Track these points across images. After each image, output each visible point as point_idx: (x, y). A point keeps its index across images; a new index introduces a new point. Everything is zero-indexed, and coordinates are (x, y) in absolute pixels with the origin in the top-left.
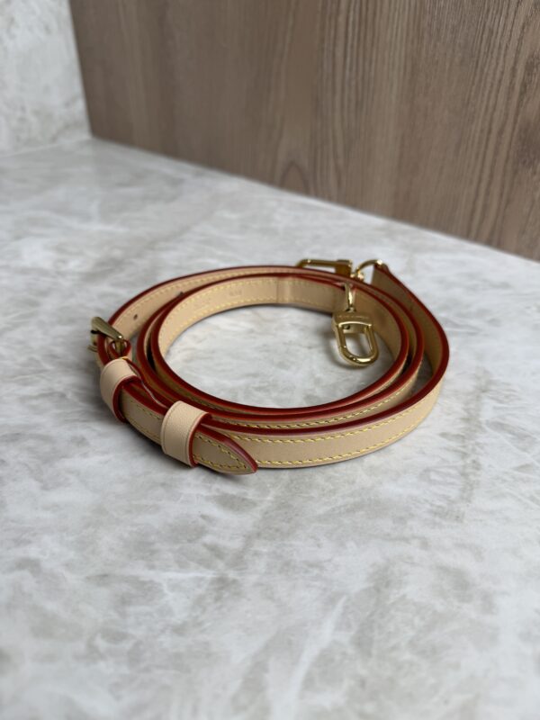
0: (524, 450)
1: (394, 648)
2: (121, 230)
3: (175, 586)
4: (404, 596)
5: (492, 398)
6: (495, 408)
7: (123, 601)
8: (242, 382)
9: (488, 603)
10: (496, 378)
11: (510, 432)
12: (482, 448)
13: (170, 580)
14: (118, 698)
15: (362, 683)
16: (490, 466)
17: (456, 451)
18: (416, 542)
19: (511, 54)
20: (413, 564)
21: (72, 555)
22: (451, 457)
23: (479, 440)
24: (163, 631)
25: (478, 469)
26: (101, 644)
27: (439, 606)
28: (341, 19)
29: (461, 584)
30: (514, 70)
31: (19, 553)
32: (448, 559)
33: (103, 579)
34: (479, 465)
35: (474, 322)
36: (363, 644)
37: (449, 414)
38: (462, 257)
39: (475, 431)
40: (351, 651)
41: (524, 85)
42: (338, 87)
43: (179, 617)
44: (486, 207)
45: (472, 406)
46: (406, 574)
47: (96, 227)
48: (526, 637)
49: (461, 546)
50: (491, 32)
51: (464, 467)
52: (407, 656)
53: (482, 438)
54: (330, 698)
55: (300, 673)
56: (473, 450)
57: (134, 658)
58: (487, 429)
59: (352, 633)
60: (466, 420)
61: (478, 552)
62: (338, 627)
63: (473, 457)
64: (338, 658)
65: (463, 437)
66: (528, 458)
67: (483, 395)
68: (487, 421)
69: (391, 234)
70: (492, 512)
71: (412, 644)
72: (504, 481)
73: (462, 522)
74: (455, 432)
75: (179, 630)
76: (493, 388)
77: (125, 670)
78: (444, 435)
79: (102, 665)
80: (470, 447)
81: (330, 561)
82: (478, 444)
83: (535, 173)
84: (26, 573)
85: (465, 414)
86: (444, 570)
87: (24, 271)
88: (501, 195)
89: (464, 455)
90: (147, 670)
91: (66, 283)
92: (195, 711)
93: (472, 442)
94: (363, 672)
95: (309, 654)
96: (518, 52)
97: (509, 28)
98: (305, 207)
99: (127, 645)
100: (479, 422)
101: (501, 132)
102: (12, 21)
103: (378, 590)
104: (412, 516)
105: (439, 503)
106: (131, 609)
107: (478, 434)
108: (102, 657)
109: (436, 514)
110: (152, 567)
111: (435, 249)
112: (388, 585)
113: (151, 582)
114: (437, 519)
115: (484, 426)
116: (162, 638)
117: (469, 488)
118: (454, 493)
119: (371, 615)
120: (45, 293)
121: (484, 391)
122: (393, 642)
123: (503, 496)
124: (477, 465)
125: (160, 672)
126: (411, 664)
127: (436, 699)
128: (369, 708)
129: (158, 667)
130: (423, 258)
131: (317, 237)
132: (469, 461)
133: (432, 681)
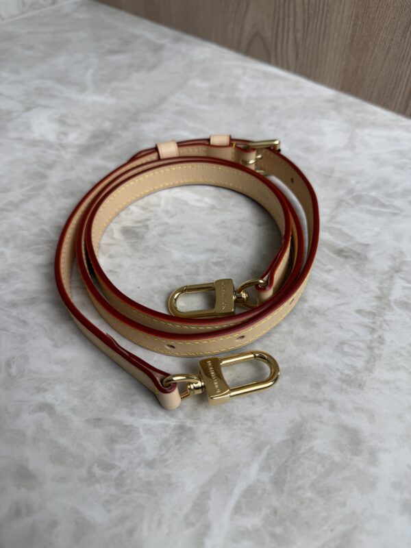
1: (300, 488)
2: (111, 101)
3: (148, 430)
4: (312, 448)
5: (403, 278)
6: (404, 288)
7: (112, 440)
8: (203, 257)
9: (373, 457)
10: (408, 258)
12: (388, 325)
13: (145, 425)
14: (109, 511)
15: (275, 512)
16: (392, 341)
17: (367, 327)
18: (326, 404)
20: (321, 422)
21: (76, 402)
22: (362, 332)
23: (387, 318)
24: (139, 465)
25: (382, 343)
26: (97, 471)
27: (337, 457)
29: (354, 440)
31: (39, 398)
32: (348, 420)
33: (97, 422)
34: (383, 340)
35: (399, 203)
36: (278, 483)
37: (366, 292)
38: (397, 133)
39: (384, 309)
40: (269, 487)
43: (151, 454)
45: (385, 285)
46: (315, 430)
47: (91, 98)
48: (397, 486)
49: (359, 409)
51: (371, 341)
52: (309, 494)
53: (389, 316)
54: (252, 521)
55: (232, 503)
56: (381, 326)
57: (119, 482)
58: (395, 307)
59: (272, 474)
60: (379, 298)
61: (372, 416)
62: (262, 469)
63: (380, 333)
64: (259, 492)
65: (374, 314)
67: (396, 275)
68: (396, 300)
69: (337, 107)
70: (387, 382)
71: (313, 486)
72: (401, 355)
73: (363, 389)
74: (368, 309)
75: (151, 464)
76: (405, 268)
77: (113, 491)
78: (359, 311)
79: (98, 486)
80: (378, 323)
81: (260, 416)
82: (385, 321)
84: (44, 414)
85: (378, 293)
86: (343, 428)
87: (34, 143)
89: (373, 330)
90: (128, 492)
91: (67, 156)
92: (160, 524)
93: (381, 319)
94: (276, 504)
95: (238, 491)
98: (267, 76)
99: (115, 473)
100: (389, 301)
103: (293, 442)
104: (325, 382)
105: (347, 372)
106: (117, 447)
107: (386, 312)
108: (97, 481)
109: (344, 381)
110: (132, 414)
111: (374, 125)
112: (301, 438)
113: (132, 426)
114: (344, 386)
115: (392, 304)
116: (138, 470)
117: (372, 360)
118: (360, 364)
119: (287, 461)
120: (50, 166)
121: (397, 271)
122: (300, 483)
123: (398, 368)
124: (381, 340)
125: (137, 494)
126: (311, 500)
127: (325, 528)
128: (278, 530)
129: (136, 490)
130: (363, 134)
131: (274, 108)
132: (376, 336)
133: (324, 514)
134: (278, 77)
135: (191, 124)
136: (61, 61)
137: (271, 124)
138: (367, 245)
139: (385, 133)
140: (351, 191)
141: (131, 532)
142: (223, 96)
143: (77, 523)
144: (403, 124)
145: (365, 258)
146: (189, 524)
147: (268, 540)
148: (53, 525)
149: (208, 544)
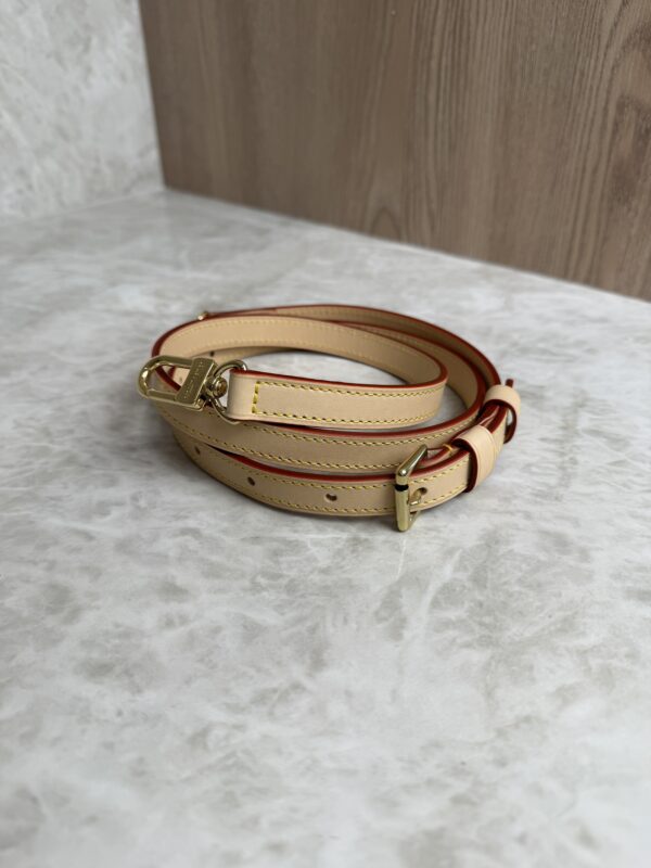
0: (618, 450)
1: (505, 583)
2: (216, 278)
3: (316, 543)
5: (589, 412)
6: (592, 419)
7: (276, 554)
9: (584, 555)
11: (605, 437)
12: (579, 449)
13: (312, 539)
14: (282, 614)
15: (480, 605)
16: (586, 462)
17: (554, 451)
18: (519, 515)
19: (603, 95)
20: (518, 529)
21: (225, 525)
22: (549, 456)
23: (576, 443)
24: (312, 572)
25: (575, 464)
26: (262, 581)
27: (543, 557)
28: (434, 64)
29: (562, 543)
30: (606, 110)
31: (180, 524)
32: (548, 526)
33: (256, 540)
34: (576, 461)
35: (572, 351)
36: (479, 580)
37: (548, 424)
38: (559, 295)
39: (572, 437)
40: (468, 584)
41: (616, 124)
42: (431, 130)
43: (323, 563)
44: (582, 246)
45: (570, 418)
46: (512, 535)
47: (189, 275)
48: (617, 576)
49: (561, 518)
50: (582, 74)
51: (563, 462)
52: (517, 588)
53: (579, 442)
54: (454, 614)
55: (428, 599)
56: (571, 451)
57: (291, 588)
58: (584, 435)
59: (469, 573)
60: (564, 428)
61: (576, 522)
62: (456, 570)
63: (571, 455)
64: (458, 589)
65: (561, 441)
66: (621, 456)
67: (580, 409)
68: (584, 429)
69: (487, 277)
70: (587, 495)
71: (520, 581)
72: (599, 473)
73: (562, 496)
74: (553, 437)
75: (325, 571)
76: (590, 403)
77: (284, 596)
78: (543, 440)
79: (265, 594)
80: (568, 448)
81: (445, 527)
82: (575, 446)
83: (629, 210)
84: (188, 537)
85: (562, 424)
86: (546, 533)
87: (128, 314)
88: (598, 232)
89: (562, 454)
90: (303, 596)
92: (346, 621)
93: (570, 445)
94: (480, 598)
95: (432, 589)
96: (609, 92)
97: (599, 69)
99: (284, 582)
100: (577, 430)
101: (595, 171)
102: (89, 70)
103: (489, 546)
104: (516, 497)
105: (539, 488)
106: (281, 559)
107: (575, 439)
108: (264, 589)
109: (537, 495)
110: (296, 531)
111: (532, 289)
112: (497, 542)
113: (297, 541)
114: (538, 499)
115: (581, 433)
116: (312, 576)
117: (566, 478)
118: (553, 481)
119: (485, 562)
121: (581, 406)
122: (504, 579)
123: (598, 483)
124: (574, 462)
125: (314, 597)
126: (520, 593)
127: (541, 615)
128: (487, 620)
129: (312, 594)
130: (521, 297)
131: (412, 280)
132: (566, 458)
133: (538, 604)
136: (145, 243)
138: (542, 387)
140: (515, 344)
141: (313, 630)
142: (350, 272)
143: (245, 627)
145: (542, 397)
146: (380, 620)
147: (477, 628)
148: (217, 630)
149: (407, 634)
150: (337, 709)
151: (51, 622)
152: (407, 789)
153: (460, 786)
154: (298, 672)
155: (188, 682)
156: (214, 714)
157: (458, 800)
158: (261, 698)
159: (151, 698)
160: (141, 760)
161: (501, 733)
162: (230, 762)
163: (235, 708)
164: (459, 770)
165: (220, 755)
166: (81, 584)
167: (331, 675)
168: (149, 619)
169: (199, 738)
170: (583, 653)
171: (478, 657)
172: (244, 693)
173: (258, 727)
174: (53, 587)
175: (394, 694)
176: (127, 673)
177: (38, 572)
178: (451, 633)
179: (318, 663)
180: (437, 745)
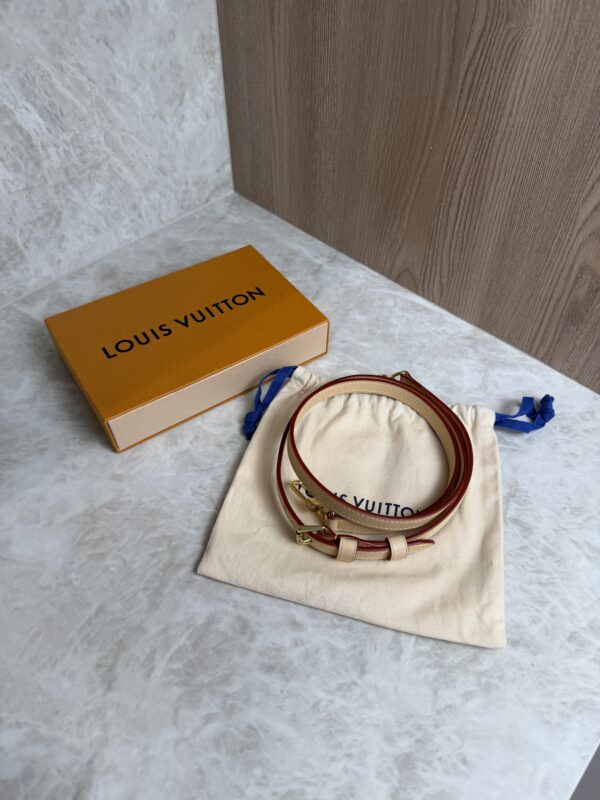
0: (525, 537)
5: (516, 502)
6: (516, 509)
10: (521, 487)
11: (521, 526)
14: (346, 643)
19: (571, 258)
28: (457, 193)
30: (572, 268)
41: (577, 278)
42: (449, 234)
44: (543, 339)
50: (560, 240)
58: (509, 524)
66: (526, 542)
67: (511, 500)
68: (510, 518)
69: (474, 344)
76: (518, 494)
77: (347, 632)
79: (338, 630)
83: (577, 329)
88: (555, 336)
92: (375, 649)
96: (576, 257)
97: (572, 242)
100: (506, 518)
101: (559, 299)
108: (337, 627)
115: (507, 520)
121: (512, 497)
130: (494, 373)
131: (423, 346)
134: (425, 309)
135: (357, 363)
137: (420, 364)
139: (512, 373)
141: (361, 653)
142: (379, 332)
143: (330, 649)
144: (527, 363)
146: (392, 649)
147: (434, 656)
148: (317, 650)
149: (403, 658)
150: (371, 695)
151: (243, 640)
152: (399, 735)
153: (419, 735)
154: (355, 675)
155: (308, 677)
156: (321, 694)
157: (418, 741)
158: (340, 688)
159: (293, 685)
160: (294, 715)
161: (438, 712)
162: (329, 718)
163: (329, 692)
164: (419, 728)
165: (325, 714)
166: (252, 617)
167: (369, 678)
168: (286, 641)
169: (316, 706)
170: (479, 674)
171: (433, 672)
172: (333, 685)
173: (340, 702)
174: (240, 618)
175: (395, 689)
176: (282, 671)
177: (230, 608)
178: (423, 659)
179: (363, 672)
180: (411, 716)
